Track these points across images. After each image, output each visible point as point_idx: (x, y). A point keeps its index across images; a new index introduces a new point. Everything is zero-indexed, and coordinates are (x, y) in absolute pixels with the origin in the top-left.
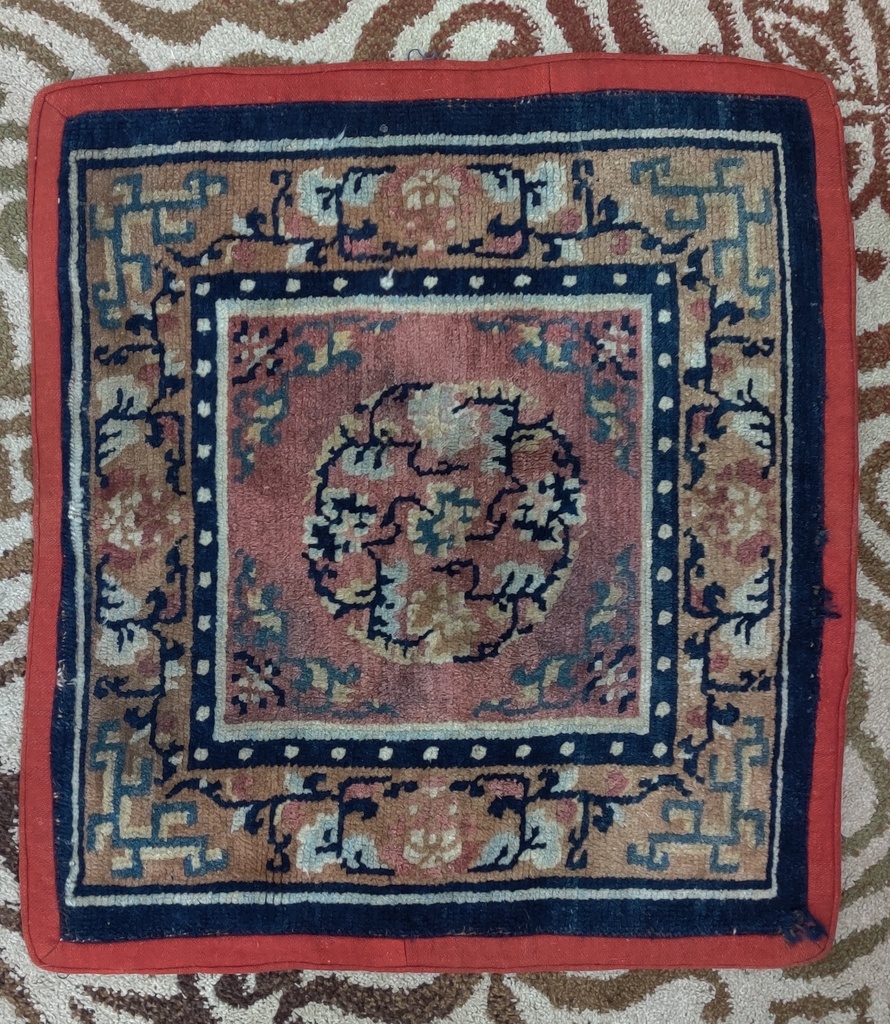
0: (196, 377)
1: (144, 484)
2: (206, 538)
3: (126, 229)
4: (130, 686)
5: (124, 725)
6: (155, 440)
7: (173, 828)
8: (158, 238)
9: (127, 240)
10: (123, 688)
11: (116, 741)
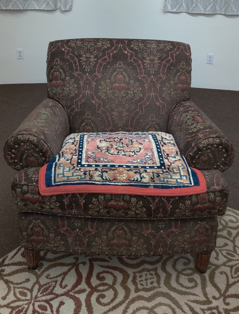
0: (95, 167)
1: (115, 174)
2: (125, 166)
3: (67, 175)
4: (152, 177)
5: (159, 178)
6: (107, 172)
7: (177, 170)
8: (69, 171)
9: (70, 175)
10: (153, 178)
11: (162, 179)
